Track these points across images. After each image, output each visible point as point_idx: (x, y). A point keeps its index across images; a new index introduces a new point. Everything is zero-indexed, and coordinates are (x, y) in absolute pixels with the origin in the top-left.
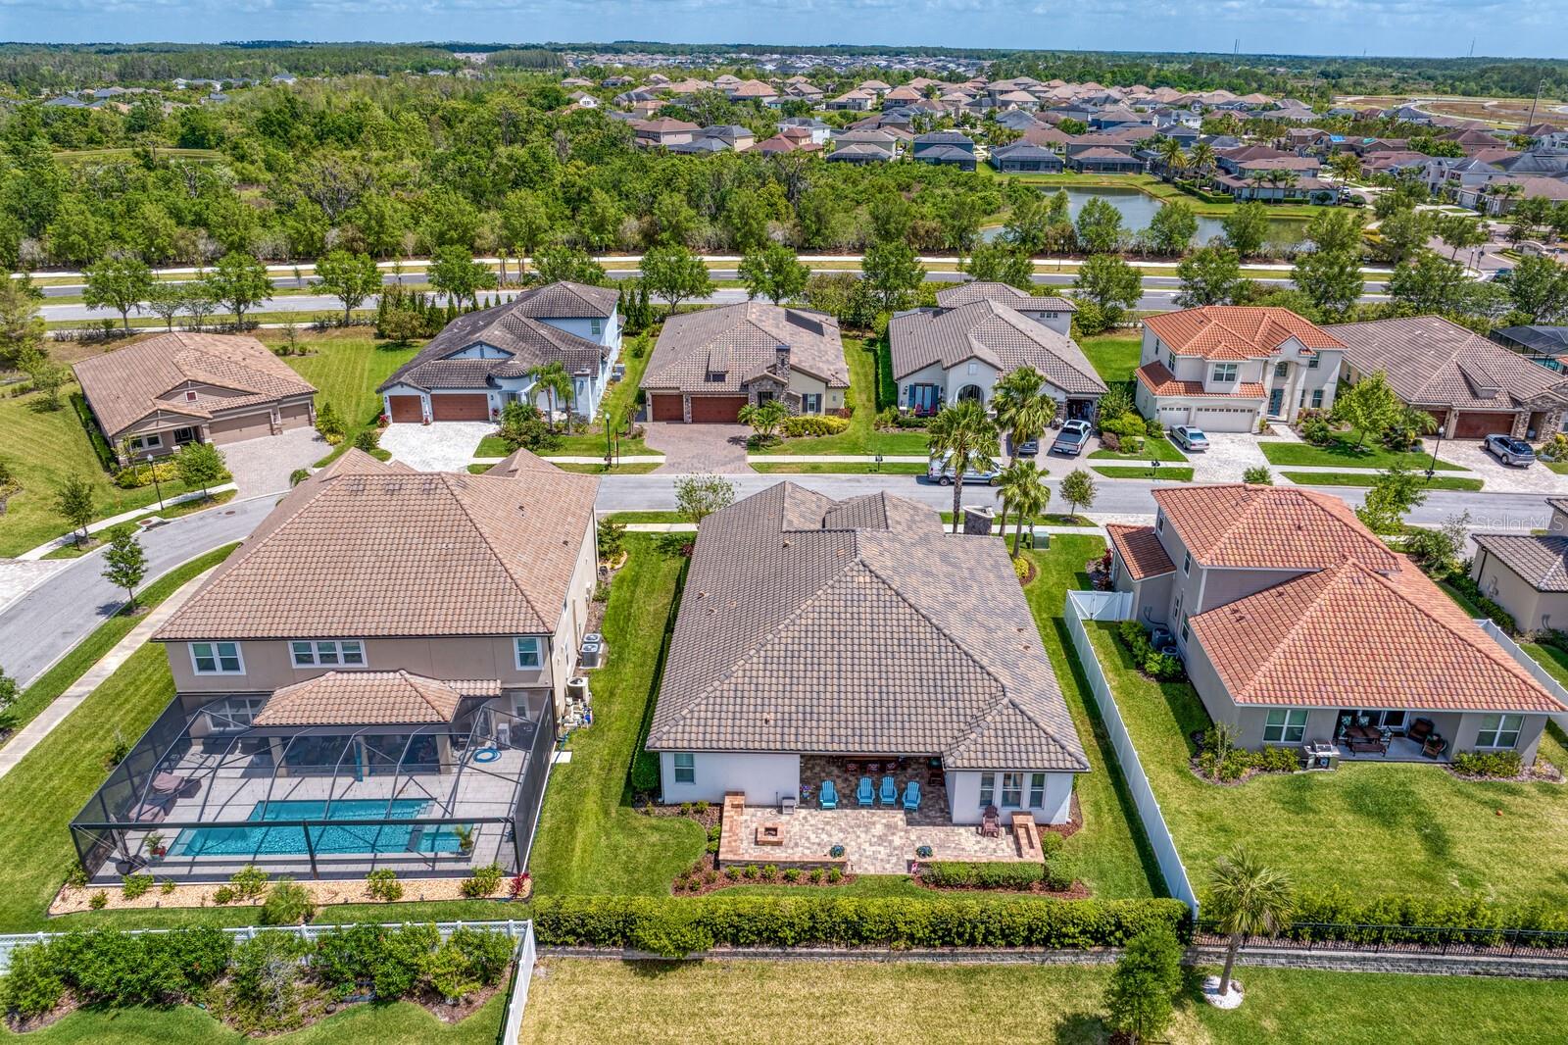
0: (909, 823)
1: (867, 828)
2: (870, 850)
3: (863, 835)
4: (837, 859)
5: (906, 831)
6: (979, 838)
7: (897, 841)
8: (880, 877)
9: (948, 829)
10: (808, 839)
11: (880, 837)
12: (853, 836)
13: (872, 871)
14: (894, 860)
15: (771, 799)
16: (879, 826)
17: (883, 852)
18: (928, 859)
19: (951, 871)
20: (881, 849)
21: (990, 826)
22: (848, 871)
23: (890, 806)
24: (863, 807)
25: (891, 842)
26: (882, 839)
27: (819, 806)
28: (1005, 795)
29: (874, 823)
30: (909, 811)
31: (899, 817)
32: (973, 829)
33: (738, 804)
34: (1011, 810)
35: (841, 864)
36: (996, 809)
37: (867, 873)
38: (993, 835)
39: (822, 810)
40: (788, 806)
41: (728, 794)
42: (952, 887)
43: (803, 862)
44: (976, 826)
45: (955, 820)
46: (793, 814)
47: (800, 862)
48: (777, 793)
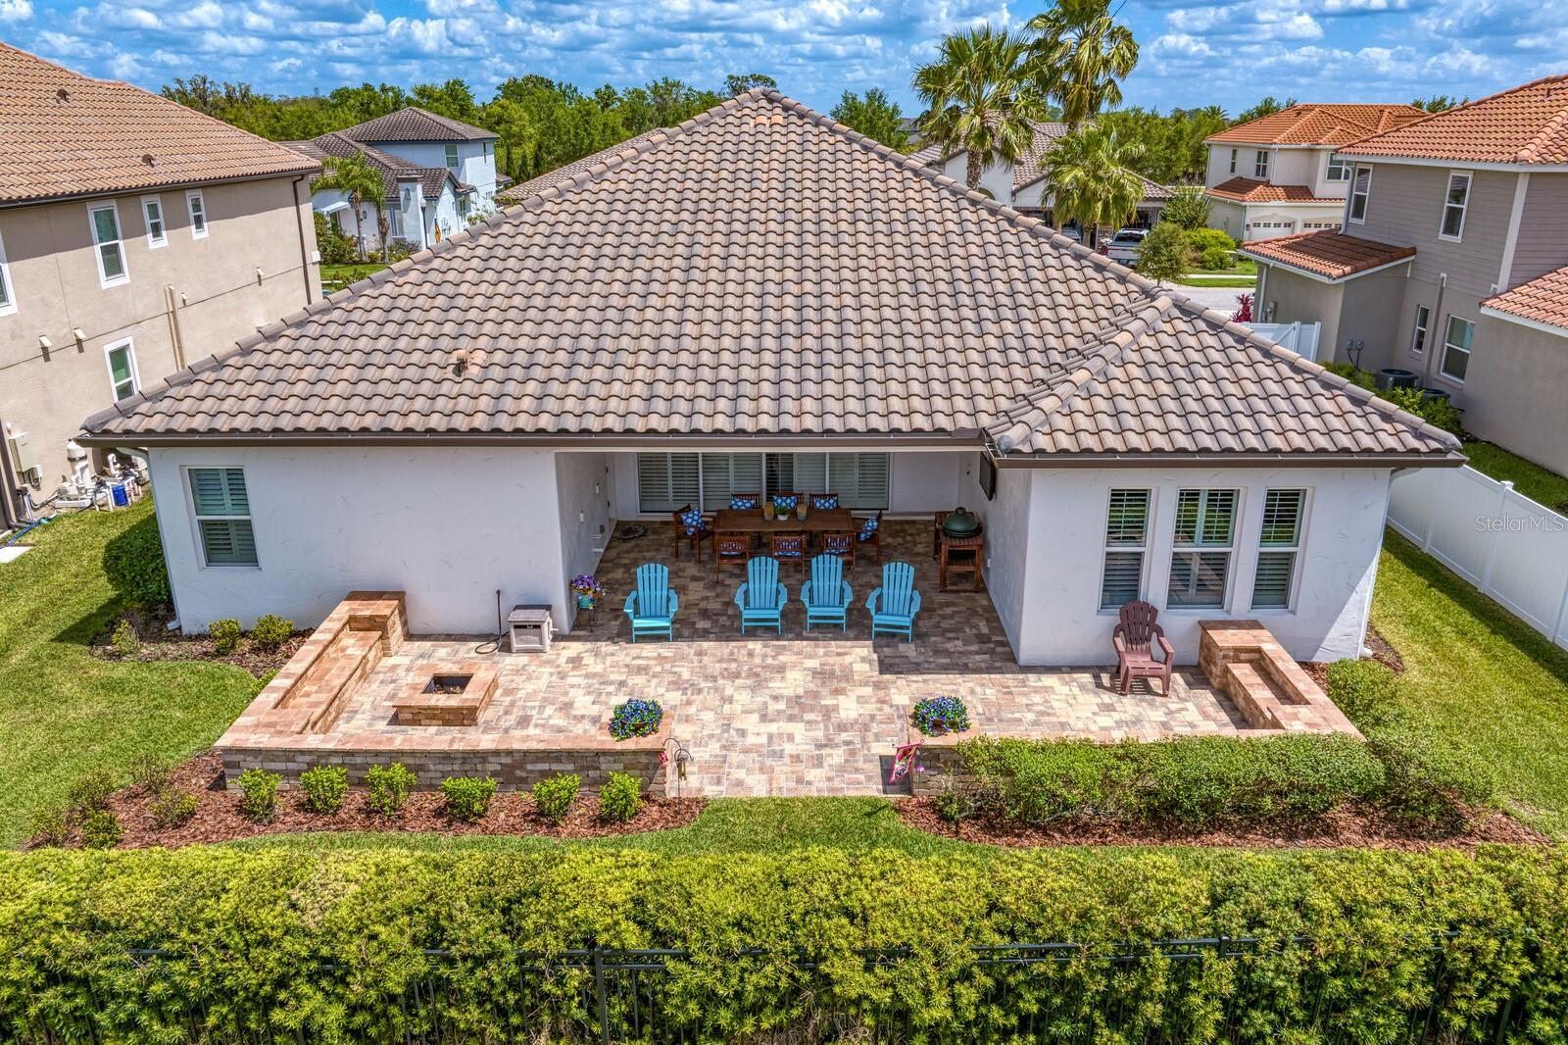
0: (885, 667)
1: (758, 680)
2: (757, 732)
3: (743, 698)
4: (631, 744)
5: (877, 686)
6: (1108, 698)
7: (849, 707)
8: (784, 806)
9: (1009, 679)
10: (566, 707)
11: (796, 701)
12: (713, 700)
13: (758, 787)
14: (837, 756)
15: (481, 616)
16: (791, 675)
17: (801, 736)
18: (951, 739)
19: (1040, 766)
20: (797, 729)
21: (1135, 661)
22: (672, 786)
23: (829, 629)
24: (751, 633)
25: (828, 712)
26: (798, 706)
27: (625, 634)
28: (1179, 563)
29: (781, 669)
30: (886, 638)
31: (858, 656)
32: (1086, 678)
33: (371, 618)
34: (1198, 618)
35: (644, 760)
36: (1154, 611)
37: (740, 794)
38: (1148, 690)
39: (631, 642)
40: (525, 627)
41: (353, 596)
42: (1045, 833)
43: (510, 753)
44: (1096, 669)
45: (1024, 657)
46: (542, 651)
47: (497, 753)
48: (498, 592)
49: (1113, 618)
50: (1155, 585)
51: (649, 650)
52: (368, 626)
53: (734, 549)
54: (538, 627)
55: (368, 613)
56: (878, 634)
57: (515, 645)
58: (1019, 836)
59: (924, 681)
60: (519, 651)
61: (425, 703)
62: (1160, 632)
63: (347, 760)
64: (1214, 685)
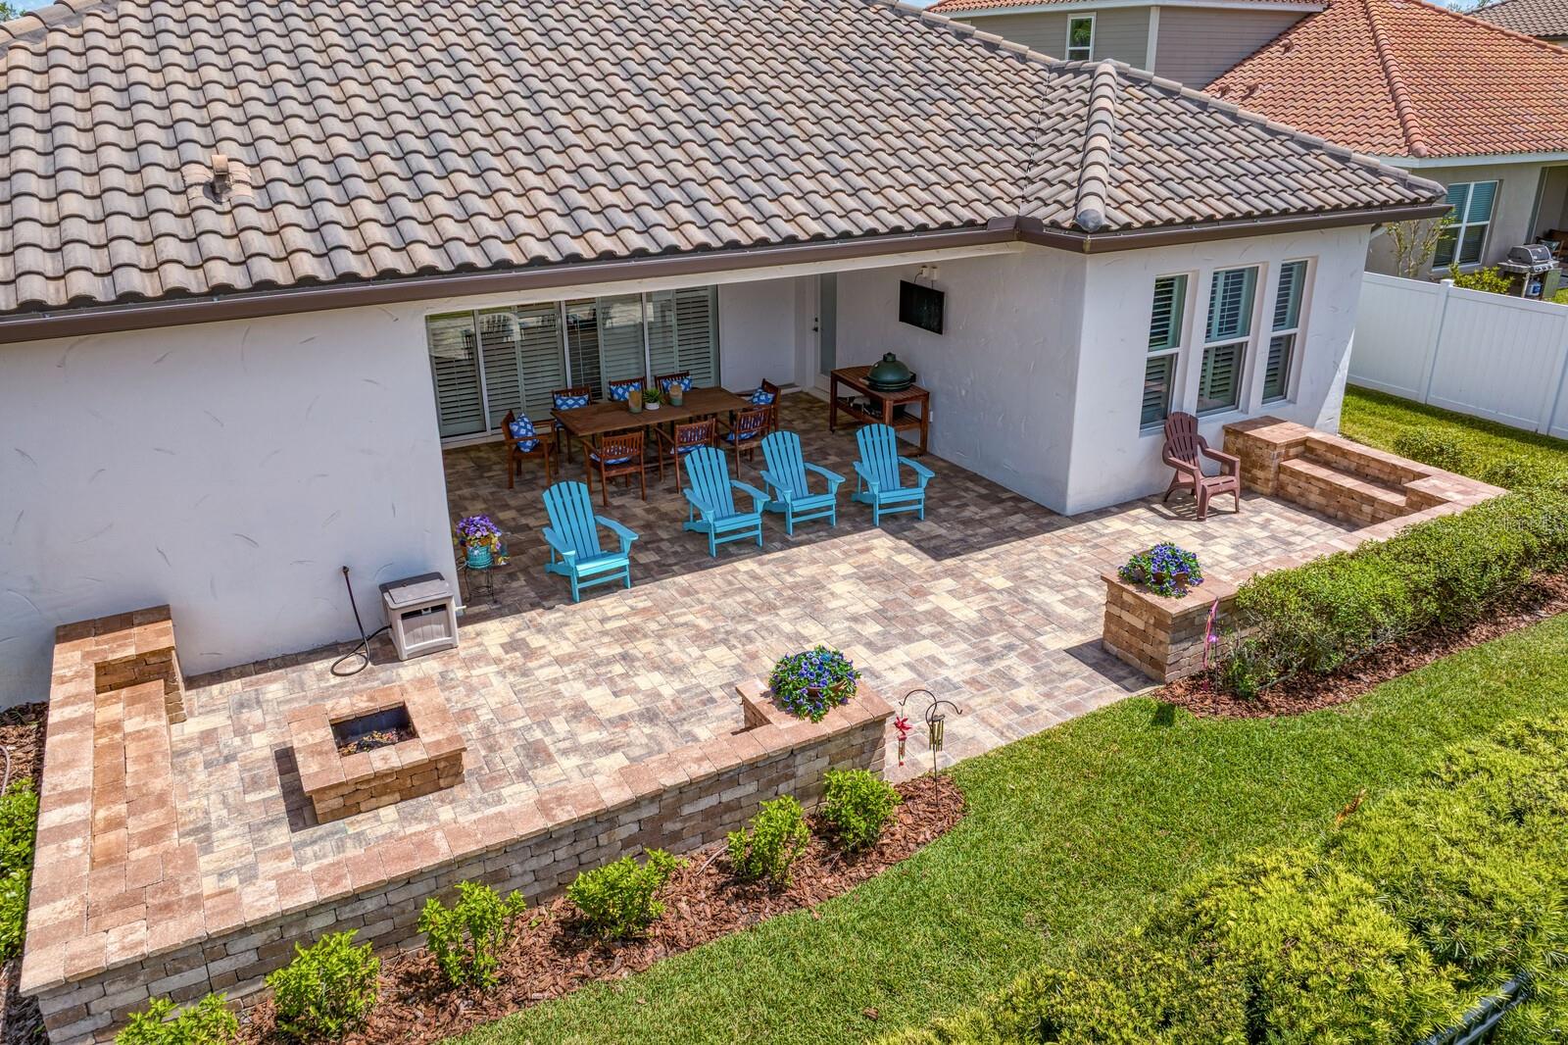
0: (932, 552)
1: (805, 604)
4: (834, 721)
5: (951, 574)
7: (956, 607)
8: (1049, 746)
9: (1076, 533)
11: (884, 616)
14: (1020, 667)
17: (947, 656)
20: (930, 648)
24: (725, 553)
25: (939, 619)
26: (895, 622)
28: (1209, 361)
29: (818, 585)
31: (886, 547)
33: (141, 659)
34: (1223, 423)
39: (571, 601)
40: (418, 613)
41: (70, 633)
42: (1351, 678)
45: (1073, 502)
46: (452, 647)
47: (635, 804)
48: (345, 570)
49: (1154, 439)
50: (1186, 395)
51: (609, 604)
52: (131, 675)
53: (624, 453)
54: (443, 607)
55: (131, 652)
56: (884, 518)
57: (406, 646)
58: (1328, 690)
59: (995, 556)
60: (413, 656)
61: (364, 771)
62: (1202, 442)
64: (1268, 491)
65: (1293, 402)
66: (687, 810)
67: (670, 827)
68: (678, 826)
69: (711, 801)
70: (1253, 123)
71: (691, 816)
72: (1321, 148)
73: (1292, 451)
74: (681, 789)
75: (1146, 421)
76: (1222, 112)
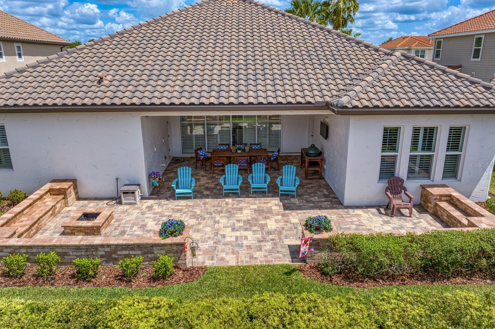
0: (286, 208)
1: (230, 214)
2: (230, 236)
3: (224, 221)
4: (169, 241)
5: (283, 215)
6: (386, 218)
7: (272, 224)
8: (244, 270)
9: (341, 211)
10: (143, 227)
11: (247, 222)
12: (210, 222)
13: (232, 261)
14: (268, 246)
15: (109, 189)
16: (245, 212)
17: (251, 237)
18: (325, 235)
20: (249, 234)
21: (396, 202)
22: (189, 261)
23: (260, 193)
24: (227, 196)
25: (262, 227)
26: (249, 224)
27: (173, 196)
28: (412, 159)
29: (241, 209)
30: (285, 196)
31: (274, 203)
32: (374, 210)
33: (59, 189)
34: (420, 184)
35: (175, 248)
36: (402, 181)
37: (223, 264)
38: (402, 215)
39: (175, 200)
40: (128, 193)
41: (54, 181)
43: (109, 246)
44: (378, 207)
45: (346, 202)
46: (135, 204)
47: (102, 246)
48: (117, 179)
49: (384, 184)
50: (402, 170)
51: (183, 203)
52: (58, 193)
53: (219, 163)
54: (133, 193)
55: (58, 187)
56: (282, 195)
57: (124, 201)
58: (362, 282)
59: (304, 213)
60: (126, 204)
61: (76, 225)
62: (405, 189)
63: (29, 251)
64: (431, 212)
65: (460, 181)
66: (119, 253)
67: (114, 256)
68: (117, 257)
69: (126, 252)
70: (451, 74)
71: (120, 255)
72: (479, 84)
73: (443, 198)
74: (117, 246)
75: (381, 178)
76: (440, 70)
